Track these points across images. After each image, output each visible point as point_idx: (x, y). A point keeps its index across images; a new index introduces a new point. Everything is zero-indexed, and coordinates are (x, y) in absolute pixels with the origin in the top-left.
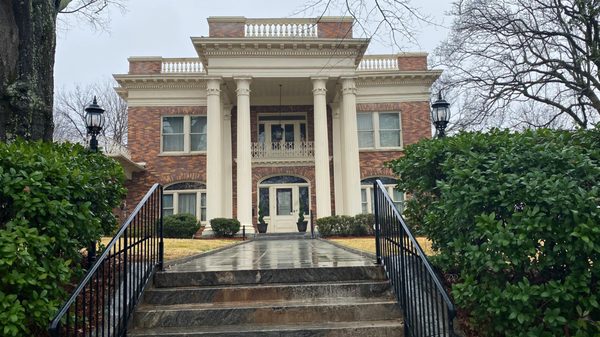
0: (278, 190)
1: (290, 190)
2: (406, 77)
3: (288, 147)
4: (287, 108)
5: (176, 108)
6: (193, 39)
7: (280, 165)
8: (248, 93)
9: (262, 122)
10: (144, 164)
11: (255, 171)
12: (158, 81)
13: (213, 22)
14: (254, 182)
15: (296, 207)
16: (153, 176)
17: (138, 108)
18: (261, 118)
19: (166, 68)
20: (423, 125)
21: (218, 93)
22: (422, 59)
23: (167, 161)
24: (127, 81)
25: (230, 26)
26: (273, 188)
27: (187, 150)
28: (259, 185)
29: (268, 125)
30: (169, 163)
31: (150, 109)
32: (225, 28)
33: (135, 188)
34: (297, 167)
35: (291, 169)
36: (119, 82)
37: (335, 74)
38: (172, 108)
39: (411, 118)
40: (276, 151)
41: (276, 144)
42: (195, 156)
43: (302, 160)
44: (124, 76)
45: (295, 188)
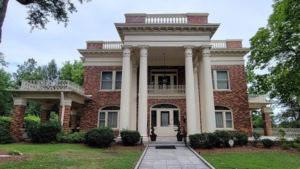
0: (162, 112)
1: (168, 112)
2: (232, 52)
3: (167, 88)
4: (167, 67)
5: (109, 67)
6: (116, 24)
7: (163, 98)
8: (146, 55)
9: (153, 75)
10: (91, 96)
11: (149, 101)
12: (101, 53)
13: (128, 16)
14: (149, 107)
15: (172, 122)
16: (95, 102)
17: (90, 67)
18: (153, 73)
19: (105, 47)
20: (242, 78)
21: (129, 55)
22: (239, 42)
23: (103, 94)
24: (85, 53)
25: (137, 18)
26: (159, 111)
27: (113, 89)
28: (151, 109)
29: (156, 76)
30: (104, 96)
31: (96, 67)
32: (134, 20)
33: (85, 109)
34: (172, 100)
35: (169, 100)
36: (81, 53)
37: (198, 45)
38: (107, 67)
39: (234, 74)
40: (161, 90)
41: (161, 86)
42: (118, 92)
43: (175, 95)
44: (83, 50)
45: (171, 111)
